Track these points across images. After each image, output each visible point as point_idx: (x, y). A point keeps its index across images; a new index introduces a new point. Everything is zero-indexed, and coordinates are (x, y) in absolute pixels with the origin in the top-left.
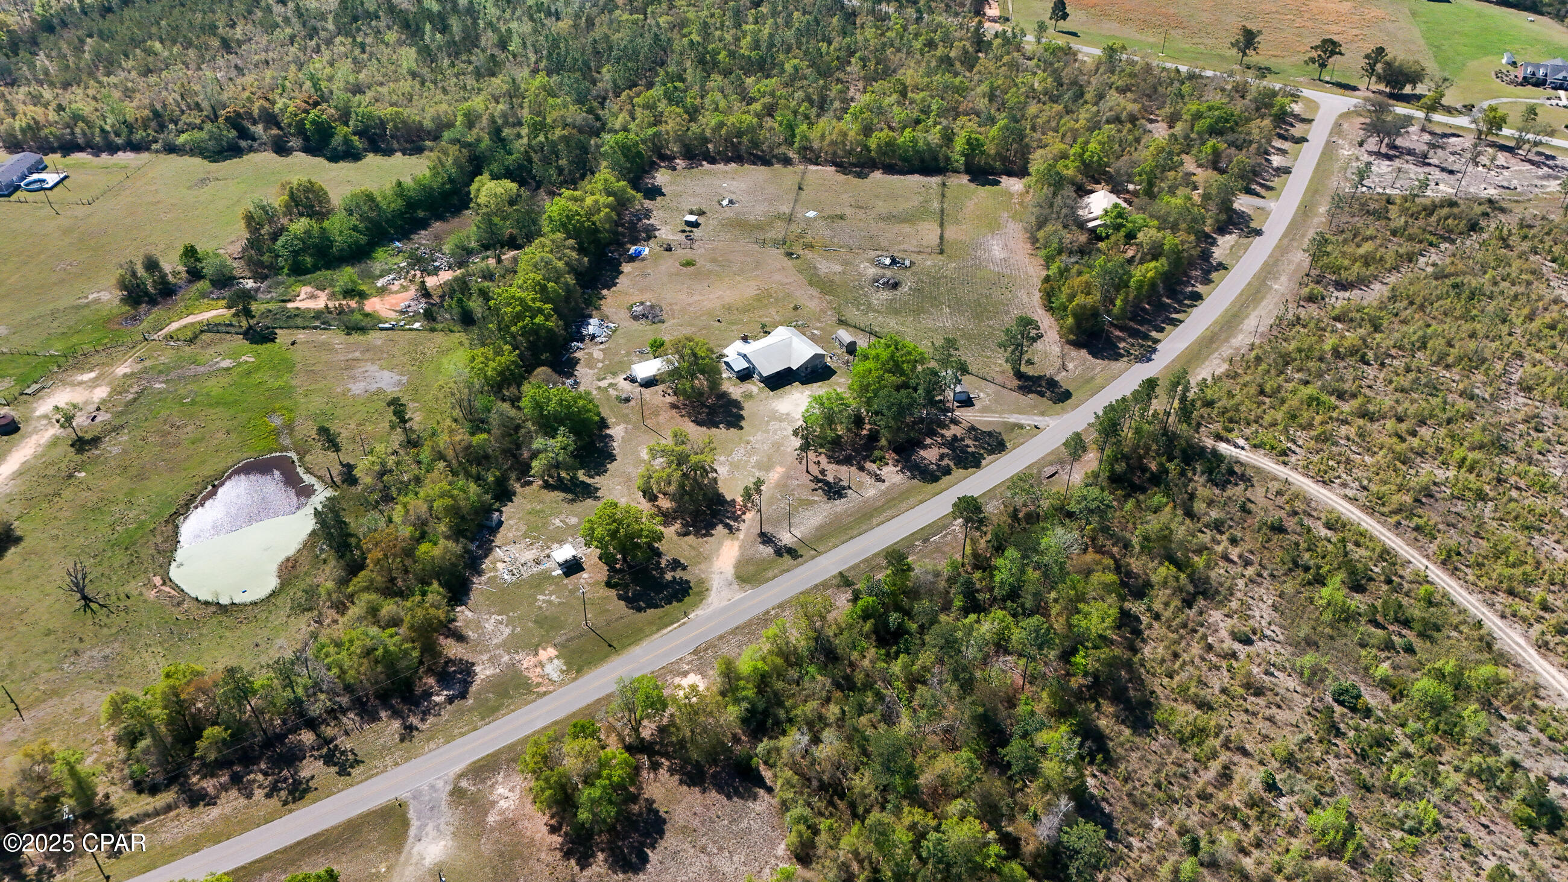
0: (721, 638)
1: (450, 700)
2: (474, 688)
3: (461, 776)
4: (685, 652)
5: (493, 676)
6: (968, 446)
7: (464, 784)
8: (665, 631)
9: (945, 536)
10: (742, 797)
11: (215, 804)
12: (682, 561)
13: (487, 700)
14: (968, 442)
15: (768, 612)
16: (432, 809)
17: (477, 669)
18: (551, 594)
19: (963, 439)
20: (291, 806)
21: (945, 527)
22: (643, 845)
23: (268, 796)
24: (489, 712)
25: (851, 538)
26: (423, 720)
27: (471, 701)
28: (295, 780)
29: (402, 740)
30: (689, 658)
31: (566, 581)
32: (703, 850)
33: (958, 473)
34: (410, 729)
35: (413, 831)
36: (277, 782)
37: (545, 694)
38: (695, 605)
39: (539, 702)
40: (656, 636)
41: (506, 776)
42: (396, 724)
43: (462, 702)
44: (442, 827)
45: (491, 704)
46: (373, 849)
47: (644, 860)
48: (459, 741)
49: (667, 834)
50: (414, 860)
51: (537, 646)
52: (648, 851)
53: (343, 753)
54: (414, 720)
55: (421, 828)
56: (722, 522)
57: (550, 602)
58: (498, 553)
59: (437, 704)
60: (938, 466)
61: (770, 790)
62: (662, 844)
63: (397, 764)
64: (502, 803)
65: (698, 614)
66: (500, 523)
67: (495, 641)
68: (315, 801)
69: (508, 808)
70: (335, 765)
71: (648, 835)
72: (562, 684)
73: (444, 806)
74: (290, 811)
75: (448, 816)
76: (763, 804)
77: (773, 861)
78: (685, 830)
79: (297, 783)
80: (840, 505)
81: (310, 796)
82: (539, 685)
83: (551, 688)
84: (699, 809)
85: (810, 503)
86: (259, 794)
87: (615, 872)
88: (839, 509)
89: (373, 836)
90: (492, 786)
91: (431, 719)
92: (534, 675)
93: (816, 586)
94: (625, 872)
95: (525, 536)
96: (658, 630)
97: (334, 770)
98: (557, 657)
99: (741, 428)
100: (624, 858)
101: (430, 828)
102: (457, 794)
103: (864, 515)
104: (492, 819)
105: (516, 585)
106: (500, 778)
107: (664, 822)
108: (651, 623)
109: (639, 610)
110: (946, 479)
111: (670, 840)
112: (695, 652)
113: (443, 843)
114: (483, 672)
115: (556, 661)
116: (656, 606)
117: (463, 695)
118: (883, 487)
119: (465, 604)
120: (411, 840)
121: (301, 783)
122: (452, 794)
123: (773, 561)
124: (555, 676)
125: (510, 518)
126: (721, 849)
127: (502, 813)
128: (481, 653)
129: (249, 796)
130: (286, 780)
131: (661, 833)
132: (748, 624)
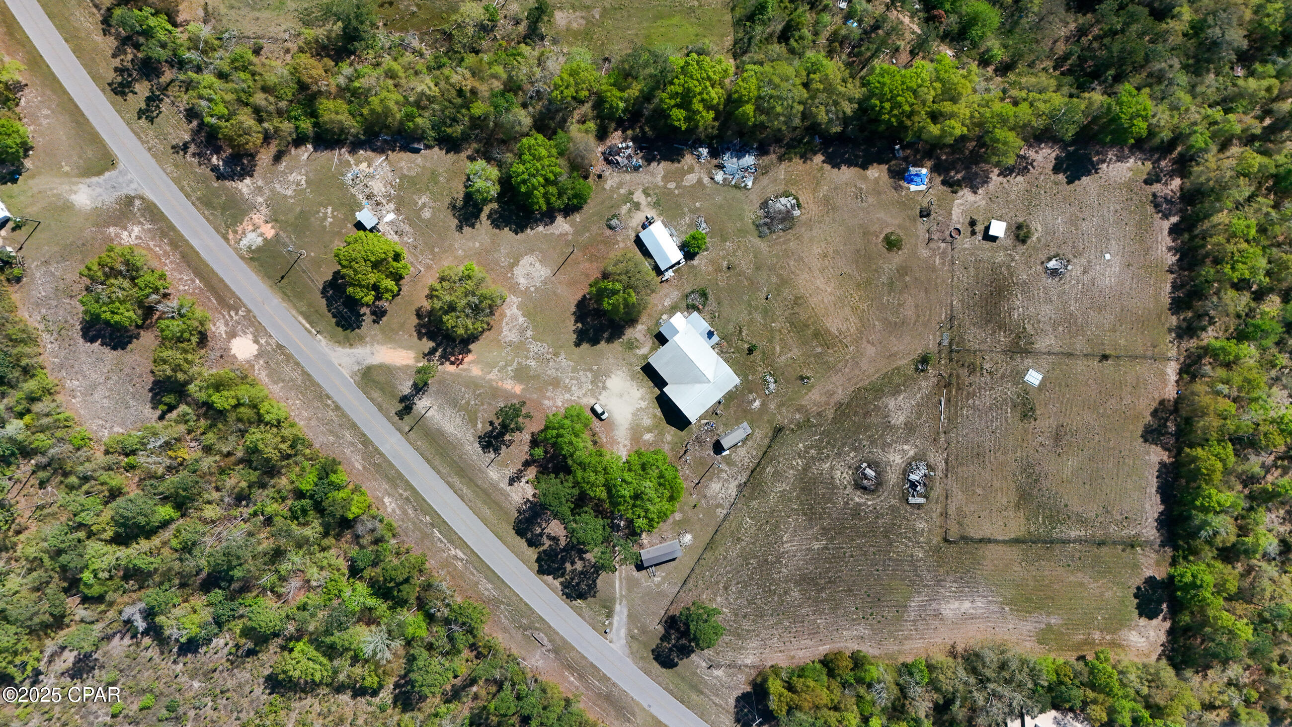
0: (297, 364)
1: (215, 169)
2: (228, 183)
3: (142, 198)
4: (278, 337)
5: (242, 194)
6: (573, 563)
7: (137, 202)
8: (301, 318)
9: (442, 542)
10: (153, 398)
11: (105, 35)
12: (384, 319)
13: (219, 196)
14: (579, 565)
15: (329, 397)
16: (114, 187)
17: (248, 181)
18: (333, 217)
19: (582, 559)
20: (108, 88)
21: (451, 542)
22: (103, 337)
23: (116, 70)
24: (206, 203)
25: (428, 461)
26: (194, 155)
27: (216, 185)
28: (130, 82)
29: (173, 147)
30: (272, 342)
31: (349, 226)
32: (108, 379)
33: (532, 554)
34: (185, 147)
35: (95, 179)
36: (128, 70)
37: (227, 239)
38: (333, 338)
39: (219, 238)
40: (294, 312)
41: (149, 230)
42: (187, 137)
43: (214, 178)
44: (100, 199)
45: (216, 201)
46: (80, 157)
47: (92, 340)
48: (175, 188)
49: (114, 352)
50: (74, 188)
51: (276, 221)
52: (99, 342)
53: (158, 107)
54: (192, 149)
55: (99, 185)
56: (438, 345)
57: (325, 218)
58: (380, 159)
59: (209, 160)
60: (541, 535)
61: (161, 418)
62: (106, 350)
63: (150, 149)
64: (126, 233)
65: (322, 342)
66: (417, 151)
67: (277, 186)
68: (112, 103)
69: (121, 239)
70: (148, 105)
71: (112, 339)
72: (237, 250)
73: (116, 194)
74: (103, 90)
75: (109, 199)
76: (150, 414)
77: (108, 425)
78: (119, 364)
79: (129, 85)
80: (473, 449)
81: (119, 98)
82: (236, 232)
83: (232, 242)
84: (138, 370)
85: (473, 421)
86: (117, 62)
87: (81, 323)
88: (468, 447)
89: (90, 154)
90: (140, 223)
91: (195, 160)
92: (247, 225)
93: (364, 435)
94: (82, 329)
95: (403, 177)
96: (302, 313)
97: (143, 106)
98: (266, 239)
99: (578, 344)
100: (91, 327)
101: (98, 190)
102: (129, 201)
103: (462, 470)
104: (112, 230)
105: (342, 186)
106: (148, 226)
107: (123, 349)
108: (310, 305)
109: (324, 292)
110: (523, 543)
111: (110, 355)
112: (279, 346)
113: (88, 202)
114: (245, 186)
115: (260, 239)
116: (329, 305)
117: (220, 177)
118: (504, 485)
119: (315, 150)
120: (88, 180)
121: (129, 87)
122: (127, 197)
123: (393, 396)
124: (245, 242)
125: (425, 157)
126: (111, 390)
127: (118, 235)
128: (264, 178)
129: (114, 56)
130: (130, 75)
131: (114, 348)
132: (315, 384)
